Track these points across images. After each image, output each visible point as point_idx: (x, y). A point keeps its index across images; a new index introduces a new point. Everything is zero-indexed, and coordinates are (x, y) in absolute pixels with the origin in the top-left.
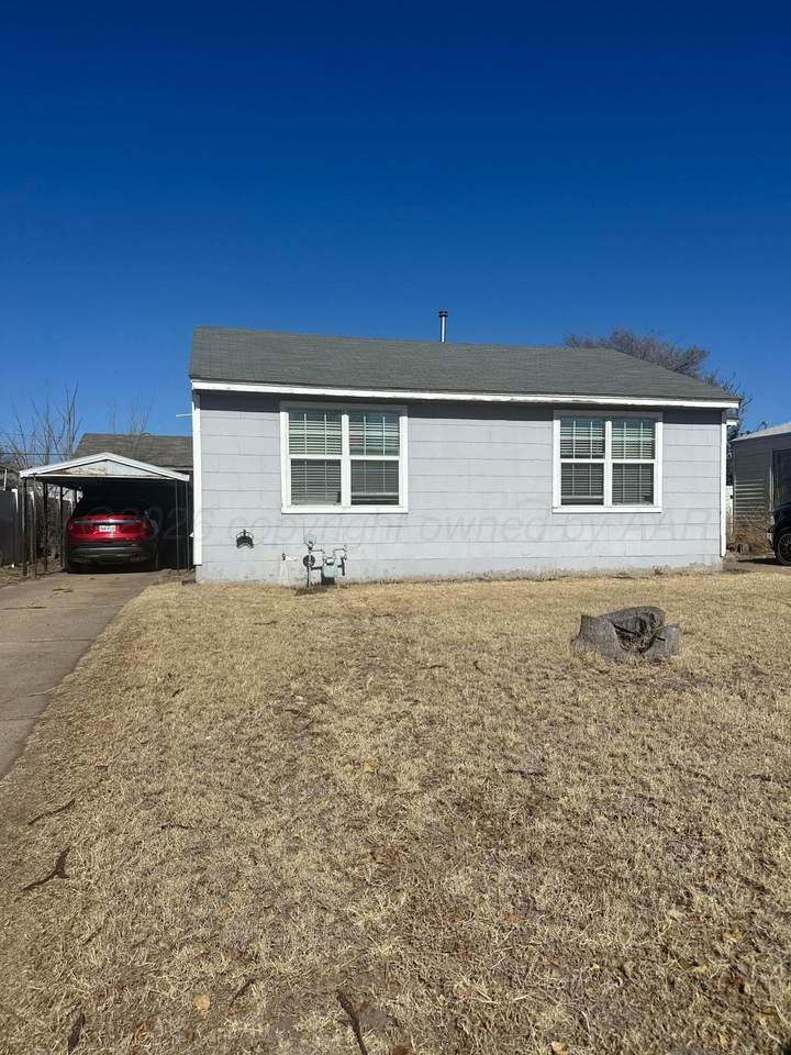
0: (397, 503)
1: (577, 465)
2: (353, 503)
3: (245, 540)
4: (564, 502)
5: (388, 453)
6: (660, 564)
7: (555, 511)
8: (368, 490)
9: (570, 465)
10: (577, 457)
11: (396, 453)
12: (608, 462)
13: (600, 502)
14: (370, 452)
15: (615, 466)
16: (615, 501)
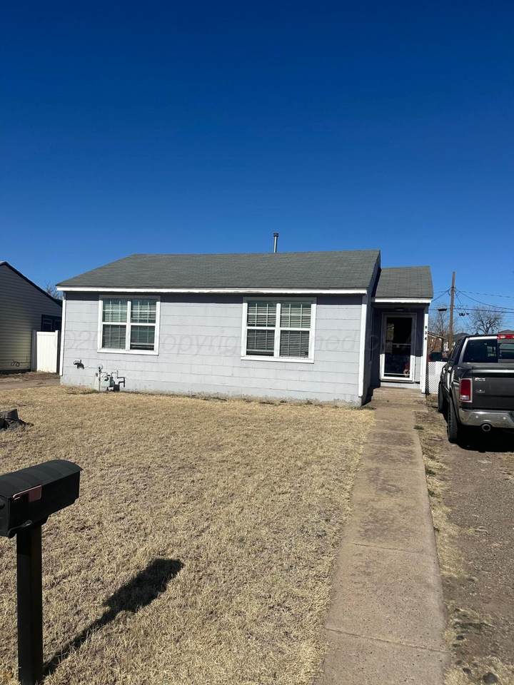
0: (153, 349)
1: (258, 331)
2: (131, 348)
3: (80, 365)
4: (248, 353)
5: (150, 321)
6: (311, 397)
7: (242, 358)
8: (140, 342)
9: (254, 331)
10: (257, 326)
11: (154, 322)
12: (278, 330)
13: (272, 354)
14: (141, 321)
15: (282, 332)
16: (281, 354)
